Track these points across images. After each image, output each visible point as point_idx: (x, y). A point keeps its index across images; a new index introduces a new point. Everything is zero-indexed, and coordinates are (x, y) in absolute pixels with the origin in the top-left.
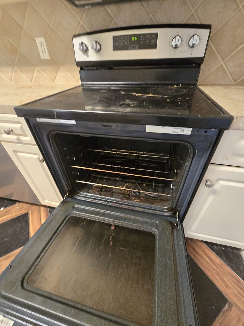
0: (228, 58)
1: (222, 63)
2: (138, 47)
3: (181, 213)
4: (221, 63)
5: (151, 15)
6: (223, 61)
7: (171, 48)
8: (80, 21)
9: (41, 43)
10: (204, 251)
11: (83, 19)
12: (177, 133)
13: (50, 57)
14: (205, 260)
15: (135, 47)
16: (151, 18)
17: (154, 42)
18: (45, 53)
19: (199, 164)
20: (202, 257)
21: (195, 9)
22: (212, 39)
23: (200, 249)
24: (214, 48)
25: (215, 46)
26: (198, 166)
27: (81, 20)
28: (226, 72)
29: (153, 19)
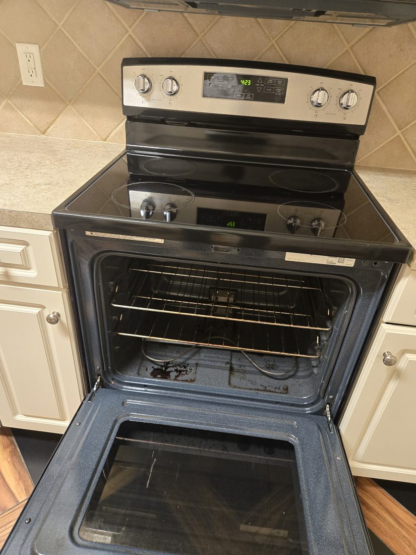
0: (408, 127)
1: (399, 133)
2: (251, 96)
3: (334, 406)
4: (397, 134)
5: (273, 42)
6: (400, 130)
7: (311, 106)
8: (128, 28)
9: (29, 55)
10: (381, 504)
11: (134, 26)
12: (334, 263)
13: (45, 83)
14: (384, 520)
15: (246, 95)
16: (273, 44)
17: (281, 92)
18: (34, 75)
19: (366, 312)
20: (378, 515)
21: (351, 44)
22: (381, 94)
23: (374, 500)
24: (384, 108)
25: (386, 106)
26: (365, 316)
27: (130, 27)
28: (406, 149)
29: (277, 47)
